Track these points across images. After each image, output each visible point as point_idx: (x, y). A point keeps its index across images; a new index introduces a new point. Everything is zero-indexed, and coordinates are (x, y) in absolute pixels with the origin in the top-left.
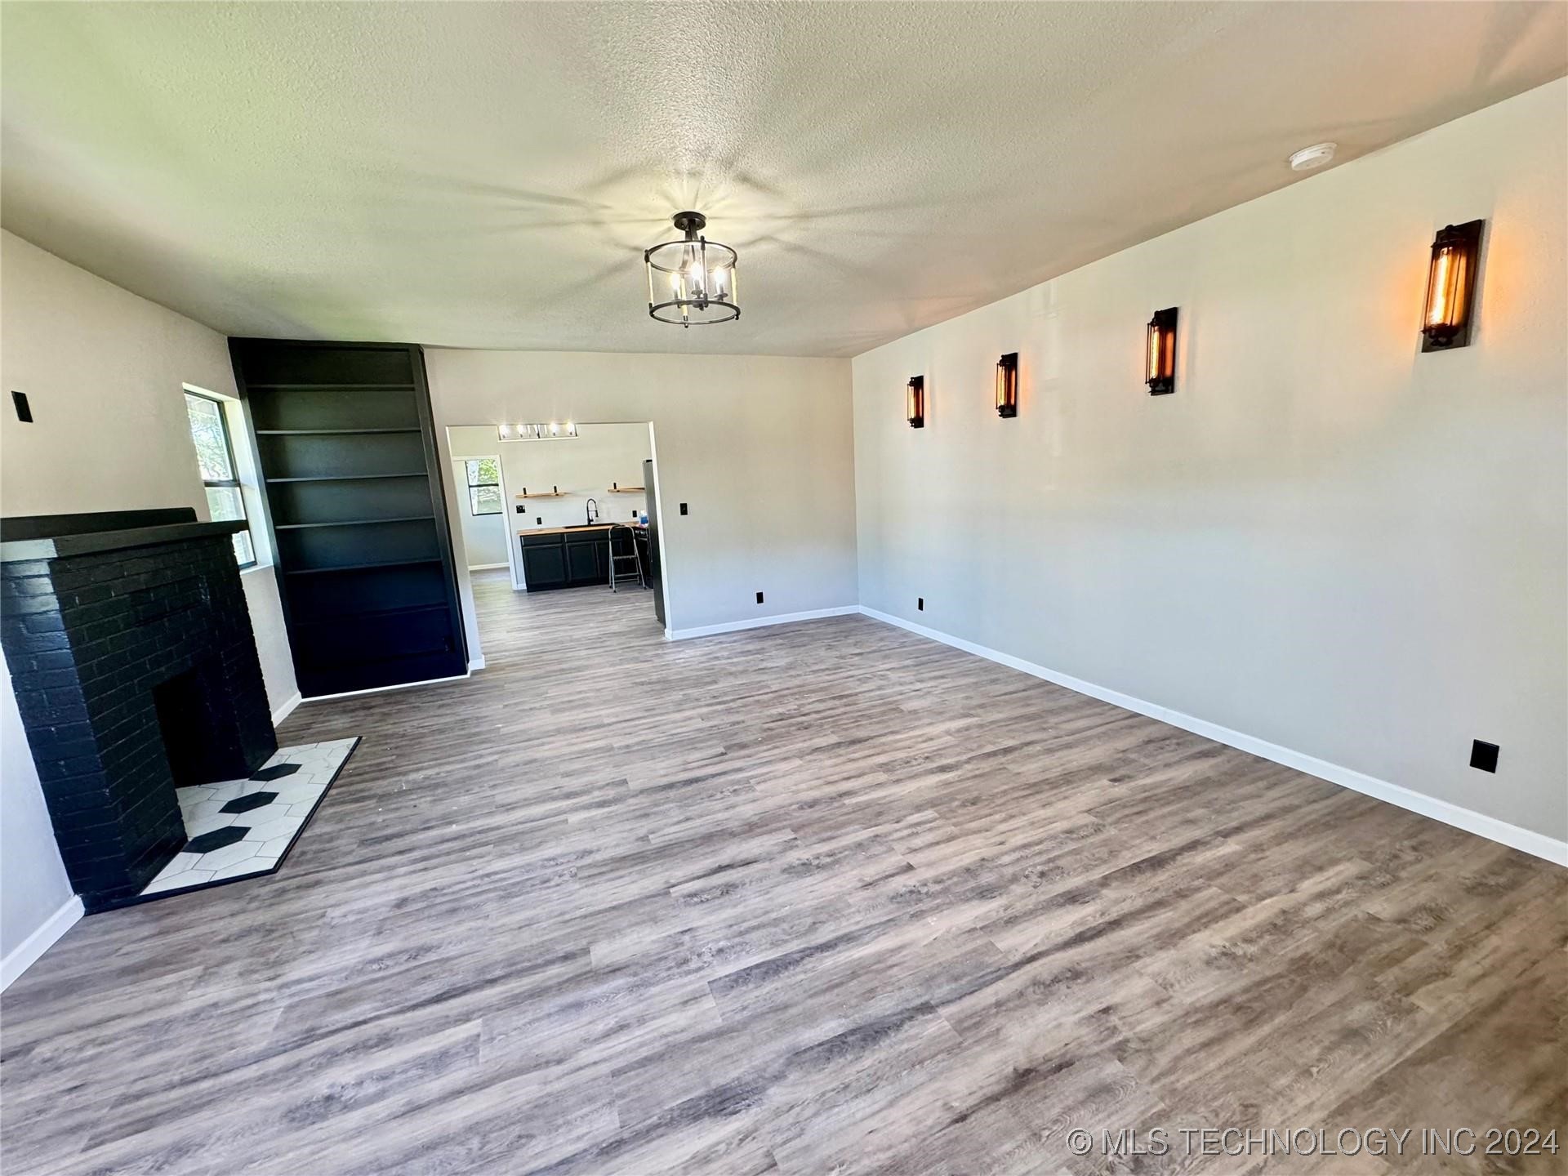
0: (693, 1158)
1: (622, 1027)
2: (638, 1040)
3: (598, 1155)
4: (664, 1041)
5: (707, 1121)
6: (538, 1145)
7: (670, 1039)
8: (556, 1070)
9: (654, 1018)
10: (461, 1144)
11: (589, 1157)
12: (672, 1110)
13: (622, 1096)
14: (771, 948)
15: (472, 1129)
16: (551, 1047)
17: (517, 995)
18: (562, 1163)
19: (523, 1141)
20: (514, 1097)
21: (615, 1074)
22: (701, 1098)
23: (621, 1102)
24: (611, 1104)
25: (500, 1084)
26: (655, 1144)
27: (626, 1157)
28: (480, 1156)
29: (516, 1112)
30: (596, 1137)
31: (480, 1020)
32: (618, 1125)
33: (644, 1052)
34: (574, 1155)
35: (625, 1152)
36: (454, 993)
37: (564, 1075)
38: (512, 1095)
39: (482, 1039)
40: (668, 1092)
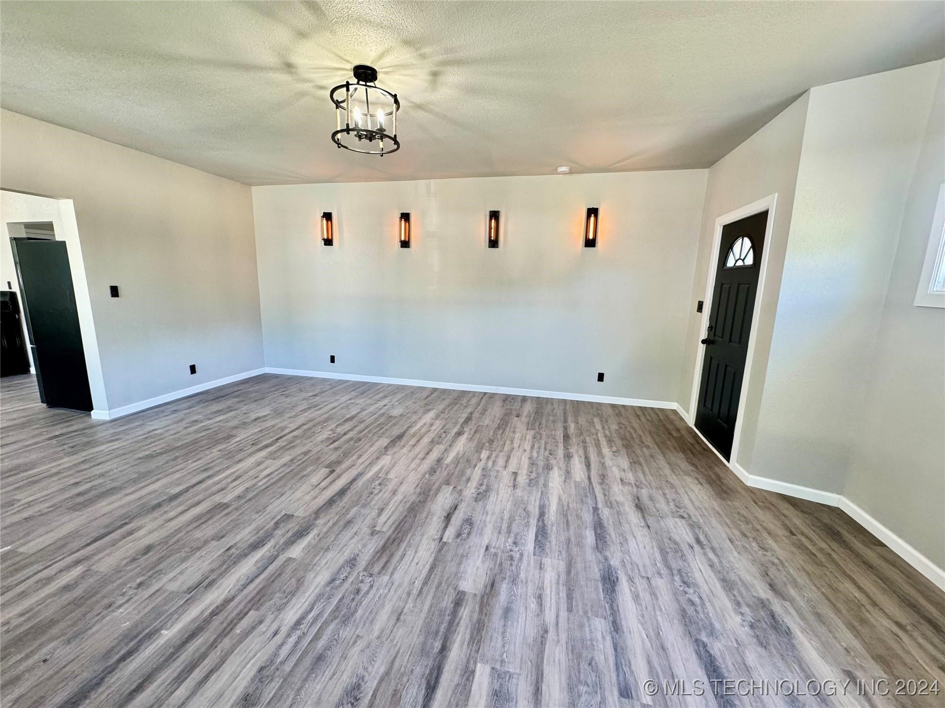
0: (634, 600)
1: (540, 597)
2: (553, 594)
3: (617, 633)
4: (561, 585)
5: (617, 588)
6: (600, 658)
7: (561, 582)
8: (551, 635)
9: (543, 583)
10: (579, 696)
11: (617, 637)
12: (605, 598)
13: (586, 612)
14: (529, 528)
15: (571, 688)
16: (532, 632)
17: (471, 637)
18: (615, 650)
19: (593, 664)
20: (559, 661)
21: (570, 610)
22: (604, 585)
23: (590, 614)
24: (588, 619)
25: (545, 665)
26: (621, 609)
27: (623, 623)
28: (593, 687)
29: (571, 662)
30: (606, 631)
31: (479, 665)
32: (603, 620)
33: (563, 595)
34: (613, 643)
35: (621, 623)
36: (434, 675)
37: (557, 631)
38: (557, 661)
39: (498, 666)
40: (594, 595)
